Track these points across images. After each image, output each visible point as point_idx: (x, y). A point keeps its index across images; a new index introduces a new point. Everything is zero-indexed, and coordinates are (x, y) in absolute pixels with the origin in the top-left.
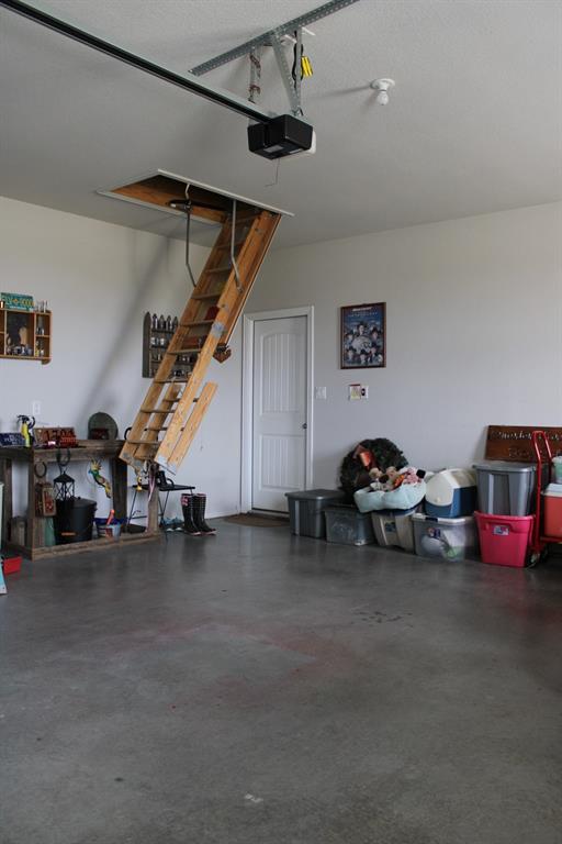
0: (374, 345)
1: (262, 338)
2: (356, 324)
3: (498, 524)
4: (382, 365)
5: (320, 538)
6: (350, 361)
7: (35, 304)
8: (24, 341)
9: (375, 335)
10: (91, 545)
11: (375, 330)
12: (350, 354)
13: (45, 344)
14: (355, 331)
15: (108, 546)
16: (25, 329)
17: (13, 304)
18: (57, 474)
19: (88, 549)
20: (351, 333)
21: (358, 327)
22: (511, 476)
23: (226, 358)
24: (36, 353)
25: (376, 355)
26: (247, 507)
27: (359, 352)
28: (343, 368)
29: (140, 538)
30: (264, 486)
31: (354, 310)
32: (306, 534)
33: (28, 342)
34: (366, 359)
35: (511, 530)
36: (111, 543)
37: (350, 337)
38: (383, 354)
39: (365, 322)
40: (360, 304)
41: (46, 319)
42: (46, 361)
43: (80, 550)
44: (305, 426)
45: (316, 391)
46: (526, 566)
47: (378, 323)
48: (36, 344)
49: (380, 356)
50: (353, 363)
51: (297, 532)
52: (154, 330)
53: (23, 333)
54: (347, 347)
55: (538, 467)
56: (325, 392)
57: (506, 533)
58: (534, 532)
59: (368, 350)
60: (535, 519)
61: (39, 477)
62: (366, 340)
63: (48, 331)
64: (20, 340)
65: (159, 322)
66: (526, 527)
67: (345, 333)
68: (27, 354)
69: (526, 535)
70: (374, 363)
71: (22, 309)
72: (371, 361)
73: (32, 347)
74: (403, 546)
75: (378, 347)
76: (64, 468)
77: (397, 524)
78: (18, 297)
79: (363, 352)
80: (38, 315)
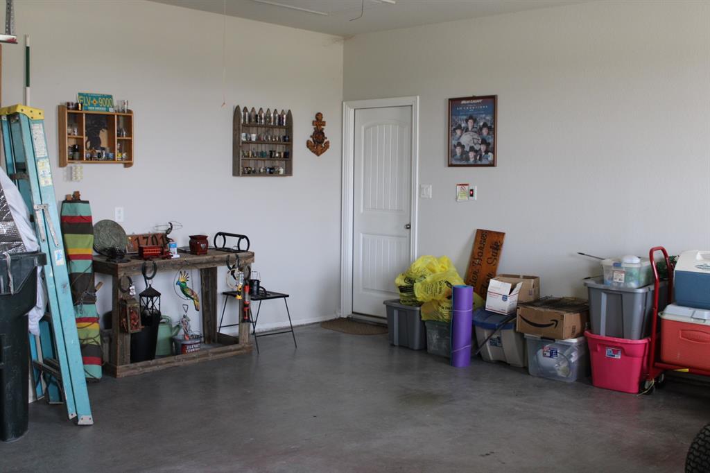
0: (484, 142)
1: (363, 128)
2: (465, 117)
3: (610, 346)
4: (492, 164)
5: (419, 350)
6: (457, 158)
7: (115, 104)
8: (104, 144)
9: (485, 131)
10: (179, 361)
11: (485, 125)
12: (458, 150)
13: (127, 147)
14: (463, 125)
15: (197, 360)
16: (105, 131)
17: (92, 105)
18: (143, 288)
19: (176, 364)
20: (459, 127)
21: (467, 121)
22: (625, 296)
23: (323, 150)
24: (118, 156)
25: (486, 152)
26: (345, 312)
27: (467, 149)
28: (450, 165)
29: (231, 351)
30: (365, 289)
31: (463, 102)
32: (405, 346)
33: (109, 145)
34: (475, 157)
35: (624, 353)
36: (199, 357)
37: (458, 132)
38: (493, 151)
39: (474, 116)
40: (471, 95)
41: (128, 120)
42: (128, 163)
43: (168, 365)
44: (409, 227)
45: (421, 189)
46: (639, 392)
47: (488, 118)
48: (117, 146)
49: (490, 154)
50: (461, 159)
51: (396, 343)
52: (244, 125)
53: (103, 135)
54: (455, 142)
55: (655, 287)
56: (430, 190)
57: (618, 356)
58: (649, 356)
59: (477, 147)
60: (650, 343)
61: (124, 291)
62: (476, 136)
63: (130, 133)
64: (100, 142)
65: (250, 117)
66: (640, 352)
67: (453, 127)
68: (108, 159)
69: (640, 359)
70: (484, 162)
71: (100, 110)
72: (480, 159)
73: (113, 150)
74: (508, 362)
75: (488, 144)
76: (149, 282)
77: (503, 340)
78: (97, 97)
79: (472, 149)
80: (118, 116)
